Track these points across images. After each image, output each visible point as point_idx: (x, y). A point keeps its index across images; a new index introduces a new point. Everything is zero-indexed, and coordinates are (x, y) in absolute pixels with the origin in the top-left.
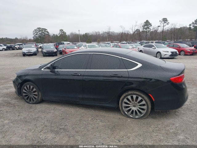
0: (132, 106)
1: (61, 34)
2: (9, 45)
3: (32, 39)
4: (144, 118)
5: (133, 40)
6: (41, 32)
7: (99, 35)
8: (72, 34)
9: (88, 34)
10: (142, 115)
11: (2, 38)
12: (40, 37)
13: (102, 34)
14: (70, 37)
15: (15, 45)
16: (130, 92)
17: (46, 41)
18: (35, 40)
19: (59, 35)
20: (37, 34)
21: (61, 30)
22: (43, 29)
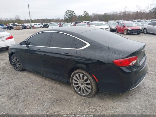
0: (80, 83)
1: (84, 14)
2: (45, 24)
3: (64, 19)
4: (89, 96)
5: (148, 18)
6: (69, 14)
7: (116, 14)
8: (94, 14)
9: (107, 14)
10: (88, 94)
11: (44, 19)
12: (69, 17)
13: (119, 14)
14: (92, 17)
15: (49, 24)
16: (78, 71)
17: (73, 20)
18: (65, 20)
19: (83, 16)
20: (67, 15)
21: (85, 12)
22: (71, 11)
